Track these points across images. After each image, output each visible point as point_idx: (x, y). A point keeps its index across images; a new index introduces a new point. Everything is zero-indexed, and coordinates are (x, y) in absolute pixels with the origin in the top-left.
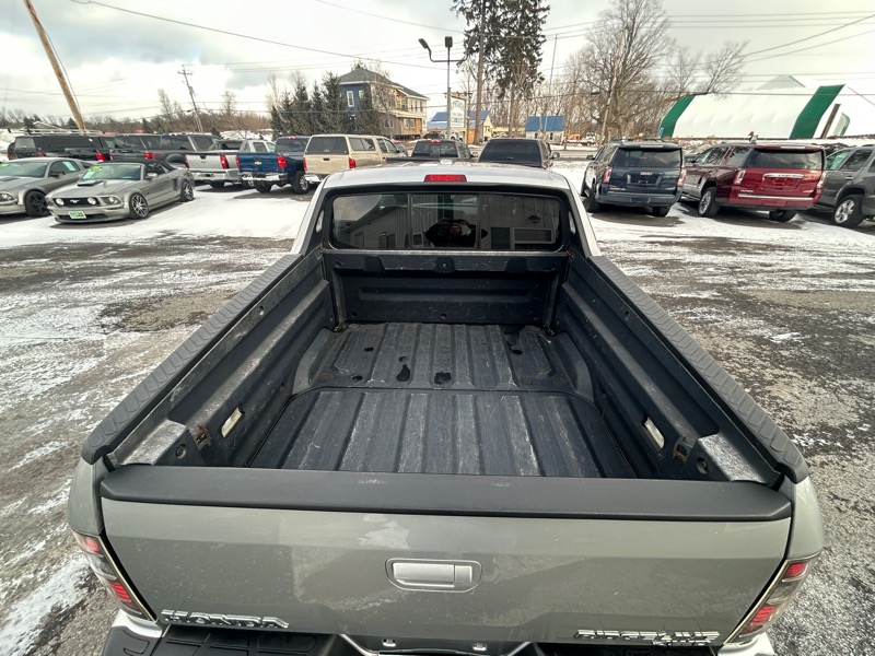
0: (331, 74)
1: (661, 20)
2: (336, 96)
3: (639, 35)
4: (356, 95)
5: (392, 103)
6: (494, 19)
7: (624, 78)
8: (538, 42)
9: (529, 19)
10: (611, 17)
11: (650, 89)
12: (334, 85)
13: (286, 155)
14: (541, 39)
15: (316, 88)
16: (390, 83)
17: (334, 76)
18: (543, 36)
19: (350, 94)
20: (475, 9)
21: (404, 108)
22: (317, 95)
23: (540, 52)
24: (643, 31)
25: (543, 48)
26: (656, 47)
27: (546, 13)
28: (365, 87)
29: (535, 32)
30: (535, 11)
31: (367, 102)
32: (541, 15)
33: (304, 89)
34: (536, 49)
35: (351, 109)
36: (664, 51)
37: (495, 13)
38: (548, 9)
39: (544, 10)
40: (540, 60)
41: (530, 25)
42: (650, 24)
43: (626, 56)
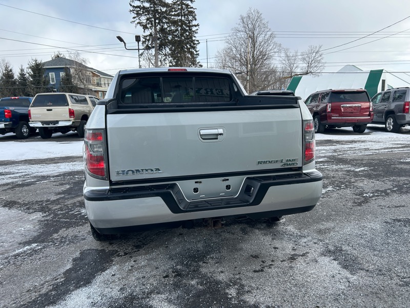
0: (36, 61)
1: (269, 33)
2: (40, 76)
3: (258, 41)
4: (57, 76)
5: (89, 81)
6: (162, 30)
7: (255, 65)
8: (194, 44)
9: (187, 31)
10: (239, 31)
11: (273, 72)
12: (38, 69)
13: (11, 108)
14: (196, 42)
15: (22, 70)
16: (86, 67)
17: (39, 62)
18: (198, 41)
19: (52, 75)
20: (149, 24)
21: (99, 85)
22: (22, 75)
23: (197, 50)
24: (260, 39)
25: (198, 47)
26: (270, 48)
27: (197, 28)
28: (66, 70)
29: (191, 38)
30: (189, 27)
31: (68, 80)
32: (194, 29)
33: (11, 71)
34: (194, 48)
35: (54, 85)
36: (275, 50)
37: (163, 26)
38: (198, 25)
39: (195, 26)
40: (198, 54)
41: (187, 34)
42: (263, 35)
43: (253, 53)
